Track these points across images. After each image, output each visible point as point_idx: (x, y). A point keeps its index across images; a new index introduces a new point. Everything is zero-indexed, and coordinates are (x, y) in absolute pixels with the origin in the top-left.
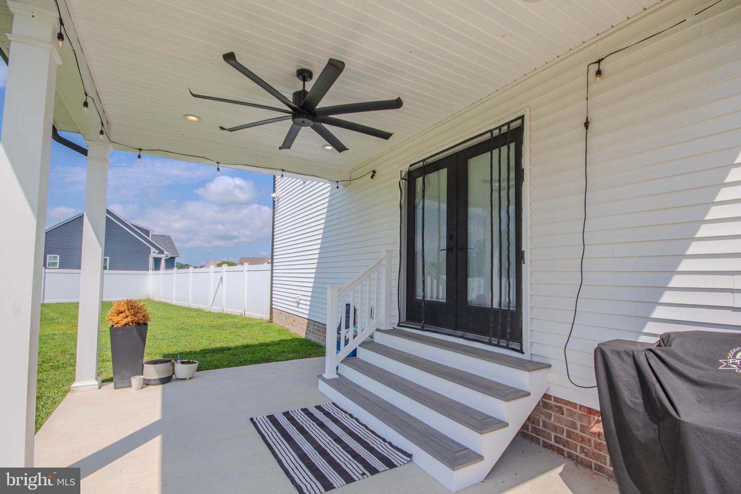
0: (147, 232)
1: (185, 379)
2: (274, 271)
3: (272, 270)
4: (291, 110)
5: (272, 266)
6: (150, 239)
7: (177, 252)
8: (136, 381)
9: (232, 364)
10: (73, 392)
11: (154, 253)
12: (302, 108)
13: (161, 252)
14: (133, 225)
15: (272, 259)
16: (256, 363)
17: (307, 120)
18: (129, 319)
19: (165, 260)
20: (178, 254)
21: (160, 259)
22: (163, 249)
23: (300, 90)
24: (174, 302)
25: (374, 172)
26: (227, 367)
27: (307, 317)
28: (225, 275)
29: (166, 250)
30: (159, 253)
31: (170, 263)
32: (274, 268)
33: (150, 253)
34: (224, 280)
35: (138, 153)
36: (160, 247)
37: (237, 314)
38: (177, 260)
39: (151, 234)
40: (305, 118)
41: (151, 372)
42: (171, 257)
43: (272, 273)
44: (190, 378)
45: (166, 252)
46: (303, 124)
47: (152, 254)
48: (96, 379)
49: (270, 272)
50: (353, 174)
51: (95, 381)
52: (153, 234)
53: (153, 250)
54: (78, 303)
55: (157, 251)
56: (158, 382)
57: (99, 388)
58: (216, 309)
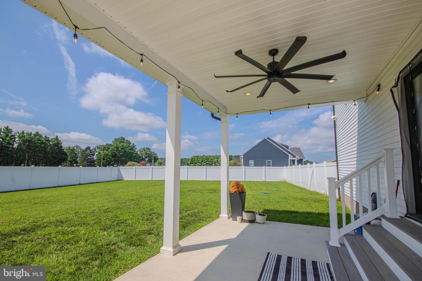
0: (287, 147)
1: (260, 223)
2: (339, 167)
3: (337, 166)
4: (266, 74)
5: (337, 163)
6: (289, 150)
7: (303, 156)
8: (239, 218)
9: (289, 221)
10: (220, 218)
11: (290, 157)
12: (274, 71)
13: (294, 156)
14: (281, 144)
15: (337, 159)
16: (303, 224)
17: (276, 78)
18: (236, 190)
19: (297, 161)
20: (304, 157)
21: (295, 160)
22: (296, 155)
23: (271, 61)
24: (294, 183)
25: (379, 86)
26: (285, 222)
27: (355, 200)
28: (315, 169)
29: (297, 156)
30: (293, 157)
31: (300, 162)
32: (339, 164)
33: (289, 157)
34: (314, 172)
35: (236, 116)
36: (294, 154)
37: (322, 193)
38: (304, 160)
39: (289, 147)
40: (275, 77)
41: (245, 216)
42: (300, 159)
43: (338, 168)
44: (263, 223)
45: (297, 157)
46: (274, 81)
47: (290, 158)
48: (228, 214)
49: (336, 167)
50: (368, 91)
51: (227, 215)
52: (291, 147)
53: (290, 156)
54: (220, 181)
55: (292, 156)
56: (248, 221)
57: (228, 219)
58: (312, 189)
